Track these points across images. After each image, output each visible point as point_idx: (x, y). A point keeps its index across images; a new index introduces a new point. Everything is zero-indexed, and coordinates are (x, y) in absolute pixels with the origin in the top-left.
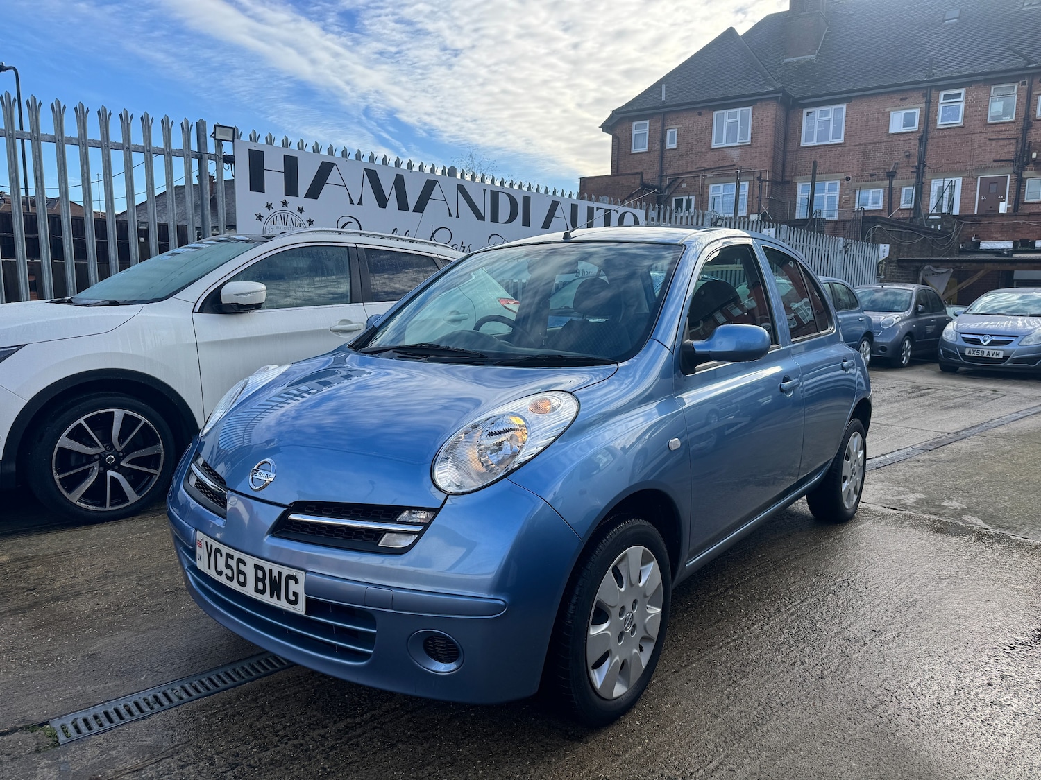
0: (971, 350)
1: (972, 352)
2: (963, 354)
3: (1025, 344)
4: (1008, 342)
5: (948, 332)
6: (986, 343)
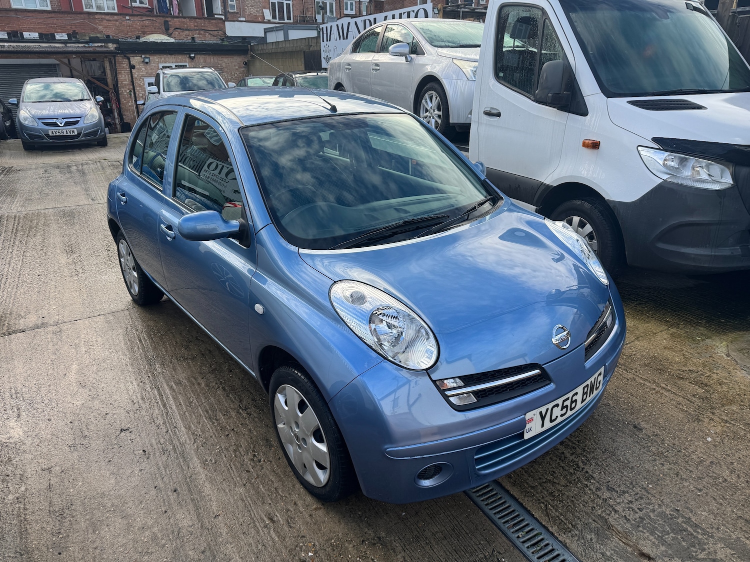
0: (53, 131)
1: (54, 133)
2: (48, 135)
3: (88, 122)
4: (77, 122)
5: (26, 119)
6: (62, 125)
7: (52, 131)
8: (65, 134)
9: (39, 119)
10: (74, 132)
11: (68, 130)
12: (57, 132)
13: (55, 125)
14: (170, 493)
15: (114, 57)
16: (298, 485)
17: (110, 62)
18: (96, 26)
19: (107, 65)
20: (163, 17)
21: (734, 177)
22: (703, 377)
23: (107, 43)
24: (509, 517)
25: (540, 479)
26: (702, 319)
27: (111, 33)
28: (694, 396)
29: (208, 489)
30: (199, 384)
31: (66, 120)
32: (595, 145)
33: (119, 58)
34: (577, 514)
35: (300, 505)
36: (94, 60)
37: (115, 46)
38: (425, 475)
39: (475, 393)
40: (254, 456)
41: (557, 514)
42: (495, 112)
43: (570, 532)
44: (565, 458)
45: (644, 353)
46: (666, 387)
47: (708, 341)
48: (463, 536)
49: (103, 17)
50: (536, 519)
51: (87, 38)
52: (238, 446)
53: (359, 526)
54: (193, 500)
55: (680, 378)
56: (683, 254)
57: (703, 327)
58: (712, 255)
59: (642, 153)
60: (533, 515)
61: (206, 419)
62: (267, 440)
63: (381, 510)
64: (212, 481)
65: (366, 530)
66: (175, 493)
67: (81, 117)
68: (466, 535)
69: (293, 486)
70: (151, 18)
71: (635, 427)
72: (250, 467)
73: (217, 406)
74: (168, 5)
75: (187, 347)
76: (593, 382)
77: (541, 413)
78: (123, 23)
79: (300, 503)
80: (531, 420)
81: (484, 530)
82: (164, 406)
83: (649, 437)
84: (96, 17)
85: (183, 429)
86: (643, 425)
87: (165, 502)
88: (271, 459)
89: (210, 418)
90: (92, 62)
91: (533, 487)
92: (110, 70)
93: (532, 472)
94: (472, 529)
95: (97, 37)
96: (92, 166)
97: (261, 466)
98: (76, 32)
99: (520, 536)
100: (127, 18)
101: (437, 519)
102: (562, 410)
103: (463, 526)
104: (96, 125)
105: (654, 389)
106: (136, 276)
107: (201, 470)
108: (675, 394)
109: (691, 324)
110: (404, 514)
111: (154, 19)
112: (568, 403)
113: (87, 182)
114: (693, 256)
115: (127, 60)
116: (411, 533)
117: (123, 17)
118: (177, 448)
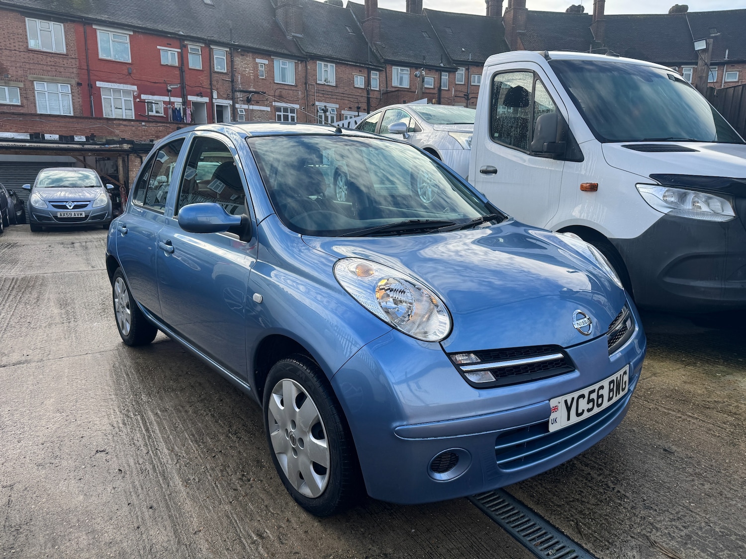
0: (62, 213)
1: (63, 215)
2: (56, 217)
3: (96, 206)
4: (86, 206)
5: (36, 202)
6: (71, 208)
7: (60, 213)
8: (73, 216)
9: (49, 202)
10: (81, 214)
11: (76, 213)
12: (65, 215)
13: (65, 207)
14: (145, 510)
15: (128, 155)
16: (292, 503)
17: (123, 161)
18: (113, 130)
19: (120, 163)
20: (176, 123)
21: (735, 209)
22: (731, 407)
23: (122, 144)
24: (535, 534)
25: (566, 498)
26: (719, 359)
27: (127, 137)
28: (724, 423)
29: (188, 506)
30: (186, 411)
31: (76, 203)
32: (593, 188)
33: (132, 157)
34: (613, 532)
35: (293, 521)
36: (109, 159)
37: (129, 146)
38: (440, 465)
39: (494, 371)
40: (243, 475)
41: (590, 531)
42: (491, 169)
43: (608, 549)
44: (592, 478)
45: (664, 387)
46: (693, 415)
47: (729, 377)
48: (483, 553)
49: (121, 122)
50: (567, 536)
51: (104, 140)
52: (225, 467)
53: (362, 542)
54: (170, 516)
55: (706, 407)
56: (693, 288)
57: (721, 365)
58: (722, 288)
59: (641, 190)
60: (563, 533)
61: (192, 442)
62: (258, 462)
63: (386, 527)
64: (194, 499)
65: (370, 546)
66: (150, 510)
67: (90, 201)
68: (486, 552)
69: (287, 503)
70: (166, 125)
71: (665, 450)
72: (238, 486)
73: (205, 431)
74: (182, 115)
75: (176, 380)
76: (619, 379)
77: (566, 401)
78: (139, 128)
79: (293, 520)
80: (556, 409)
81: (508, 547)
82: (147, 430)
83: (682, 459)
84: (115, 122)
85: (166, 451)
86: (674, 448)
87: (138, 518)
88: (262, 478)
89: (196, 441)
90: (106, 161)
91: (559, 506)
92: (123, 167)
93: (557, 492)
94: (493, 545)
95: (113, 139)
96: (95, 243)
97: (251, 485)
98: (95, 135)
99: (550, 553)
100: (143, 124)
101: (452, 535)
102: (588, 403)
103: (483, 543)
104: (104, 209)
105: (680, 417)
106: (130, 313)
107: (182, 489)
108: (704, 421)
109: (708, 363)
110: (413, 530)
111: (168, 125)
112: (594, 396)
113: (89, 254)
114: (703, 289)
115: (139, 159)
116: (423, 549)
117: (140, 123)
118: (157, 467)
